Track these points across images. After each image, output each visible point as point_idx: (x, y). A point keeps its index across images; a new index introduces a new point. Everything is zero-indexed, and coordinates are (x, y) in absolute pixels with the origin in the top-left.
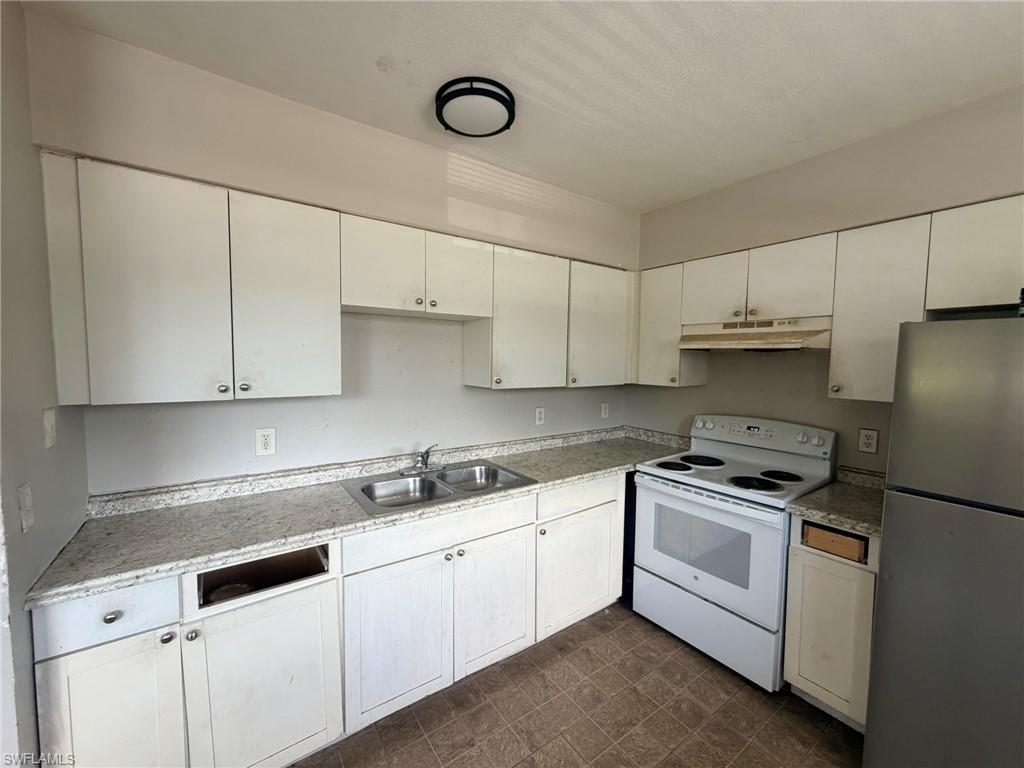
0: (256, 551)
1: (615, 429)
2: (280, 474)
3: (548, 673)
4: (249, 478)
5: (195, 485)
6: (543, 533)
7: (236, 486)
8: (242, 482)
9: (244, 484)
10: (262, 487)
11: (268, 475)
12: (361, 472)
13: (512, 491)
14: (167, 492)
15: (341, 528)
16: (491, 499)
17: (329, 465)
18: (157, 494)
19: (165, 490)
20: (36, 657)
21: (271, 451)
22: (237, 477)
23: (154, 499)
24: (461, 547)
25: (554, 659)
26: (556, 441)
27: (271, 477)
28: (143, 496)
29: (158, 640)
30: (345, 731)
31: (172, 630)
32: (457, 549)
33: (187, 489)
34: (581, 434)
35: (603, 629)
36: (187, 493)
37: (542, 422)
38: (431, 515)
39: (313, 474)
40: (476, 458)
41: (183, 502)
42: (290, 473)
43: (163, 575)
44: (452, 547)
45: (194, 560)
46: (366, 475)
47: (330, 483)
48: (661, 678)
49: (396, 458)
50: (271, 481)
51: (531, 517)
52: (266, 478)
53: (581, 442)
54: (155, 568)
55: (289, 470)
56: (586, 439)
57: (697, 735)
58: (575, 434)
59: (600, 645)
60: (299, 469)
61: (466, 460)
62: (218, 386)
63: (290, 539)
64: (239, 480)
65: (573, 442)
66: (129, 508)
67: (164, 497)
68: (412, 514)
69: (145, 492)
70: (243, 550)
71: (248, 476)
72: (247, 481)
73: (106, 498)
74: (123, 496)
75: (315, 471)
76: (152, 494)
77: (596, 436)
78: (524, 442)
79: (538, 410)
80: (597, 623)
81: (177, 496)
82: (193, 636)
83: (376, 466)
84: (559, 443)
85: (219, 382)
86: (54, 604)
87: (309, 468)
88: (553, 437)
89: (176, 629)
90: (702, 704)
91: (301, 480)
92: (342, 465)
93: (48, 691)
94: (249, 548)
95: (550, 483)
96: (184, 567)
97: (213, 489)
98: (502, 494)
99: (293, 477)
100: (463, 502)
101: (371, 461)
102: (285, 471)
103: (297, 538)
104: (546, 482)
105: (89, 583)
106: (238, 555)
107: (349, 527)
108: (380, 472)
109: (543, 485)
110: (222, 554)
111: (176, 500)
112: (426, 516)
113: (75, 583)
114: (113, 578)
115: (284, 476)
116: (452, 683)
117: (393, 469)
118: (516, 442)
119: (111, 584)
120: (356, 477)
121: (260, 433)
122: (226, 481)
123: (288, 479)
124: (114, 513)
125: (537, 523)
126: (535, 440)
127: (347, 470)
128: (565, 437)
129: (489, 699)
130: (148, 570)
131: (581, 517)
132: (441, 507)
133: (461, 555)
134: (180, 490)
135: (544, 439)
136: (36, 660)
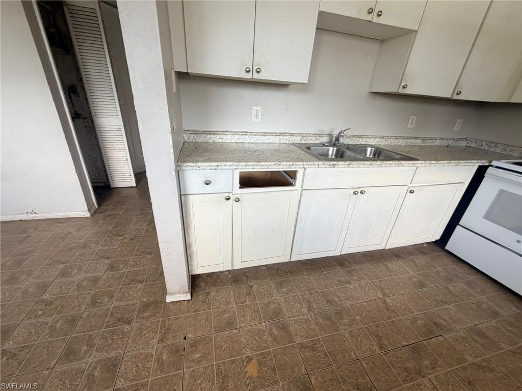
0: (267, 165)
1: (461, 139)
2: (262, 134)
3: (389, 265)
4: (248, 134)
5: (225, 133)
6: (411, 192)
7: (243, 136)
8: (245, 135)
9: (246, 136)
10: (254, 139)
11: (257, 134)
12: (301, 140)
13: (403, 162)
14: (214, 134)
15: (307, 163)
16: (390, 164)
17: (285, 133)
18: (210, 134)
19: (213, 133)
20: (182, 192)
21: (259, 120)
22: (242, 132)
23: (209, 136)
24: (363, 189)
25: (392, 259)
26: (417, 141)
27: (258, 135)
28: (205, 134)
29: (224, 198)
30: (290, 259)
31: (229, 195)
32: (361, 189)
33: (222, 134)
34: (436, 139)
35: (423, 253)
36: (222, 136)
37: (411, 127)
38: (354, 166)
39: (278, 137)
40: (365, 143)
41: (220, 141)
42: (267, 134)
43: (228, 167)
44: (359, 188)
45: (240, 164)
46: (304, 142)
47: (285, 143)
48: (466, 287)
49: (320, 135)
50: (258, 137)
51: (407, 182)
52: (256, 135)
53: (433, 144)
54: (224, 163)
55: (266, 133)
56: (437, 143)
57: (494, 323)
58: (431, 139)
59: (422, 260)
60: (271, 133)
61: (359, 143)
62: (245, 68)
63: (282, 163)
64: (244, 134)
65: (429, 143)
66: (200, 139)
67: (213, 136)
68: (344, 163)
69: (205, 132)
70: (261, 163)
71: (247, 132)
72: (247, 135)
73: (190, 132)
74: (196, 132)
75: (279, 135)
76: (208, 134)
77: (445, 141)
78: (397, 138)
79: (412, 117)
80: (419, 249)
81: (218, 137)
82: (238, 200)
83: (310, 138)
84: (419, 142)
85: (246, 65)
86: (187, 170)
87: (276, 133)
88: (416, 138)
89: (231, 195)
90: (497, 308)
91: (272, 139)
92: (292, 135)
93: (186, 207)
94: (263, 163)
95: (428, 162)
96: (236, 166)
97: (233, 136)
98: (397, 162)
99: (268, 136)
100: (373, 162)
101: (307, 135)
102: (264, 133)
103: (285, 163)
104: (426, 161)
105: (199, 164)
106: (259, 165)
107: (311, 163)
108: (311, 142)
109: (423, 162)
110: (252, 163)
111: (217, 139)
112: (351, 166)
113: (194, 162)
114: (208, 164)
115: (264, 135)
116: (339, 254)
117: (318, 142)
118: (391, 138)
119: (208, 166)
120: (298, 142)
121: (255, 108)
122: (238, 133)
123: (266, 137)
124: (194, 140)
125: (410, 185)
126: (404, 138)
127: (295, 138)
128: (424, 139)
129: (356, 267)
130: (221, 164)
131: (438, 188)
132: (360, 162)
133: (363, 193)
134: (219, 134)
135: (410, 138)
136: (182, 193)
